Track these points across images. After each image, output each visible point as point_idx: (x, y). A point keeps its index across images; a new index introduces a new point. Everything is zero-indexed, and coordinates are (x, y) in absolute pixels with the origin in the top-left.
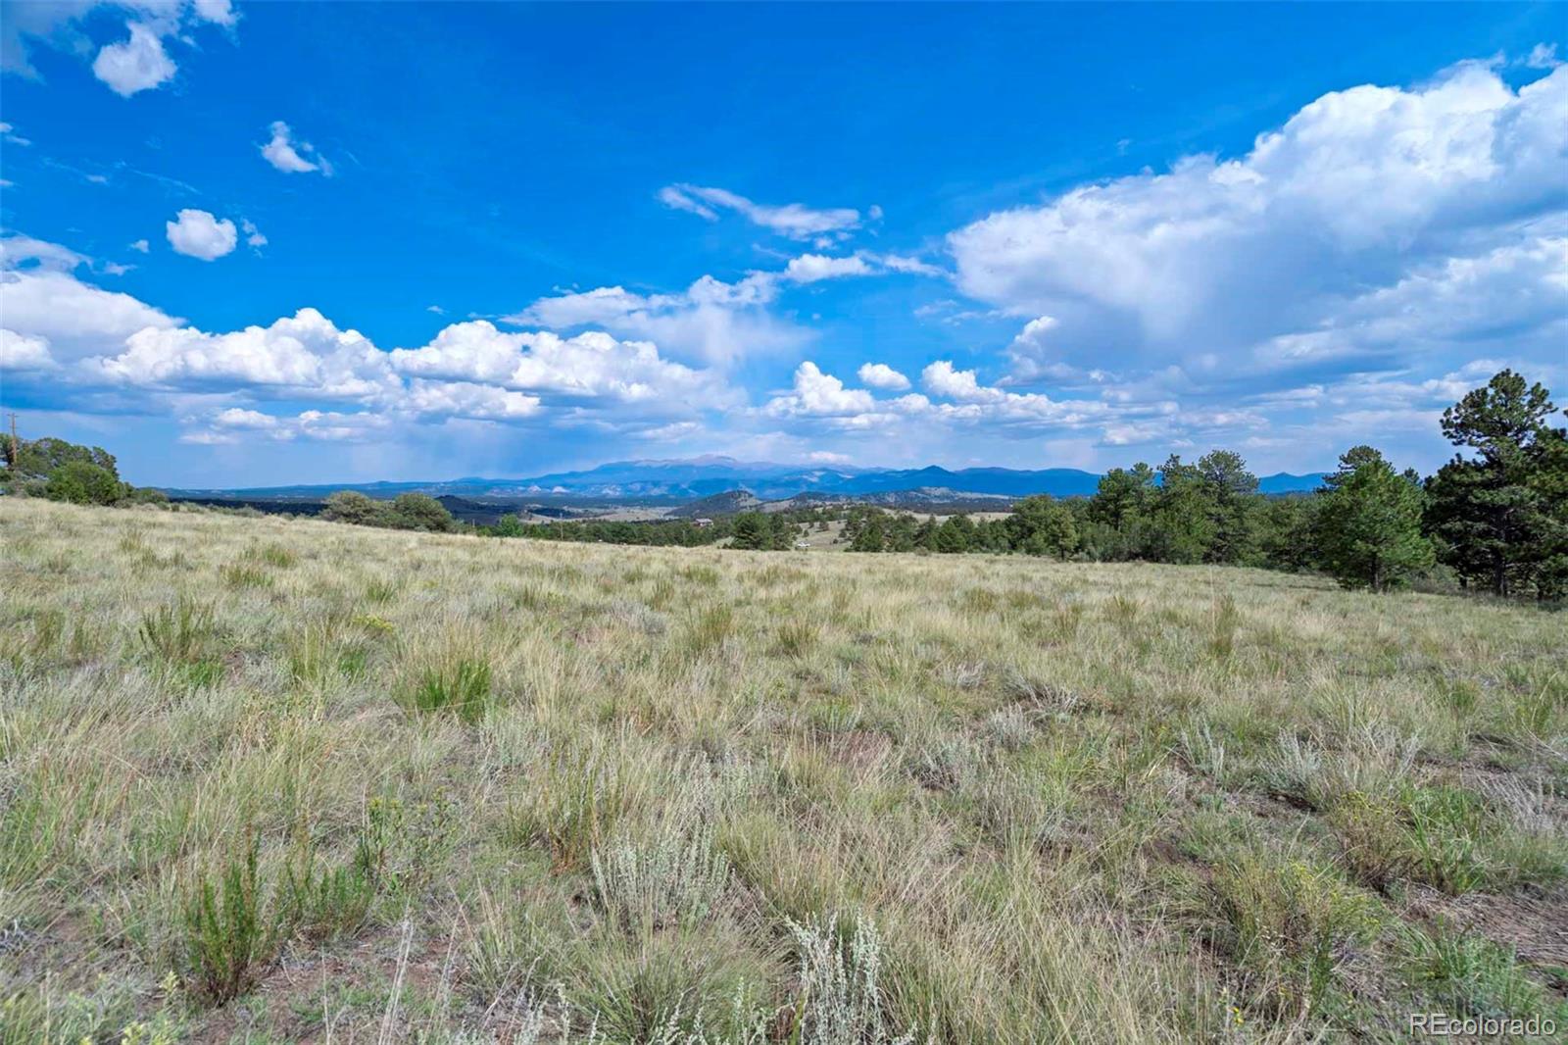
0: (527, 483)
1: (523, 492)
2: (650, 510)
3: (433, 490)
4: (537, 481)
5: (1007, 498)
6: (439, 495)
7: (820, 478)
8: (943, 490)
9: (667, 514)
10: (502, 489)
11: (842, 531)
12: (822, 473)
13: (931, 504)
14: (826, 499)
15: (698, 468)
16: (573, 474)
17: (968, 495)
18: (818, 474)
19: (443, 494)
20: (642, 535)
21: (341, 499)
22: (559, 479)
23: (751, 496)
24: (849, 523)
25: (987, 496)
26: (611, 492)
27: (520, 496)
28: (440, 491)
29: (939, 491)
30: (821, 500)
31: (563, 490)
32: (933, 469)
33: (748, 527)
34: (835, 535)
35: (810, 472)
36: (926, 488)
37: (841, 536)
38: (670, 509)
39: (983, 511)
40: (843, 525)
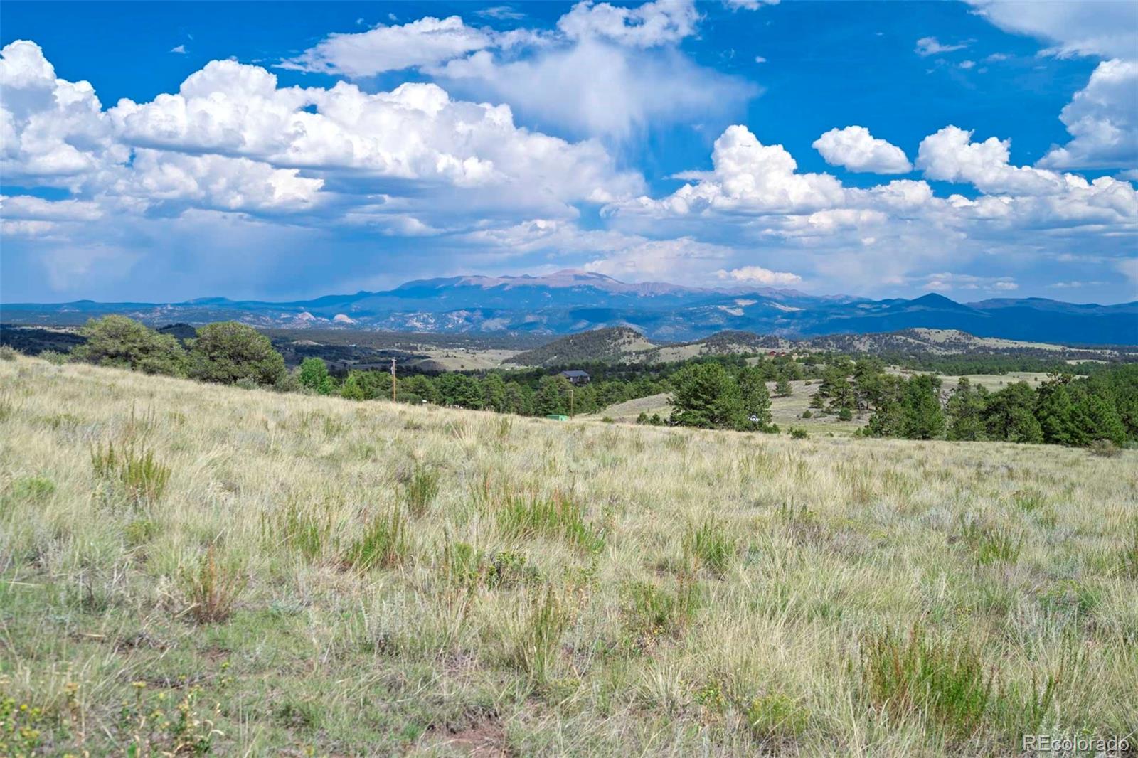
0: (295, 308)
1: (287, 321)
2: (480, 355)
3: (156, 315)
4: (308, 305)
5: (1058, 348)
6: (166, 323)
7: (745, 309)
8: (952, 334)
9: (507, 361)
10: (257, 316)
11: (815, 397)
12: (748, 303)
13: (931, 356)
14: (757, 344)
15: (555, 291)
16: (363, 295)
17: (992, 342)
18: (742, 303)
19: (173, 322)
20: (489, 394)
21: (104, 329)
22: (343, 302)
23: (638, 335)
24: (826, 385)
25: (1024, 345)
26: (418, 325)
27: (284, 327)
28: (166, 317)
29: (942, 336)
30: (748, 344)
31: (348, 320)
32: (933, 299)
33: (705, 390)
34: (805, 404)
35: (730, 300)
36: (922, 330)
37: (814, 406)
38: (510, 354)
39: (1024, 369)
40: (815, 388)
